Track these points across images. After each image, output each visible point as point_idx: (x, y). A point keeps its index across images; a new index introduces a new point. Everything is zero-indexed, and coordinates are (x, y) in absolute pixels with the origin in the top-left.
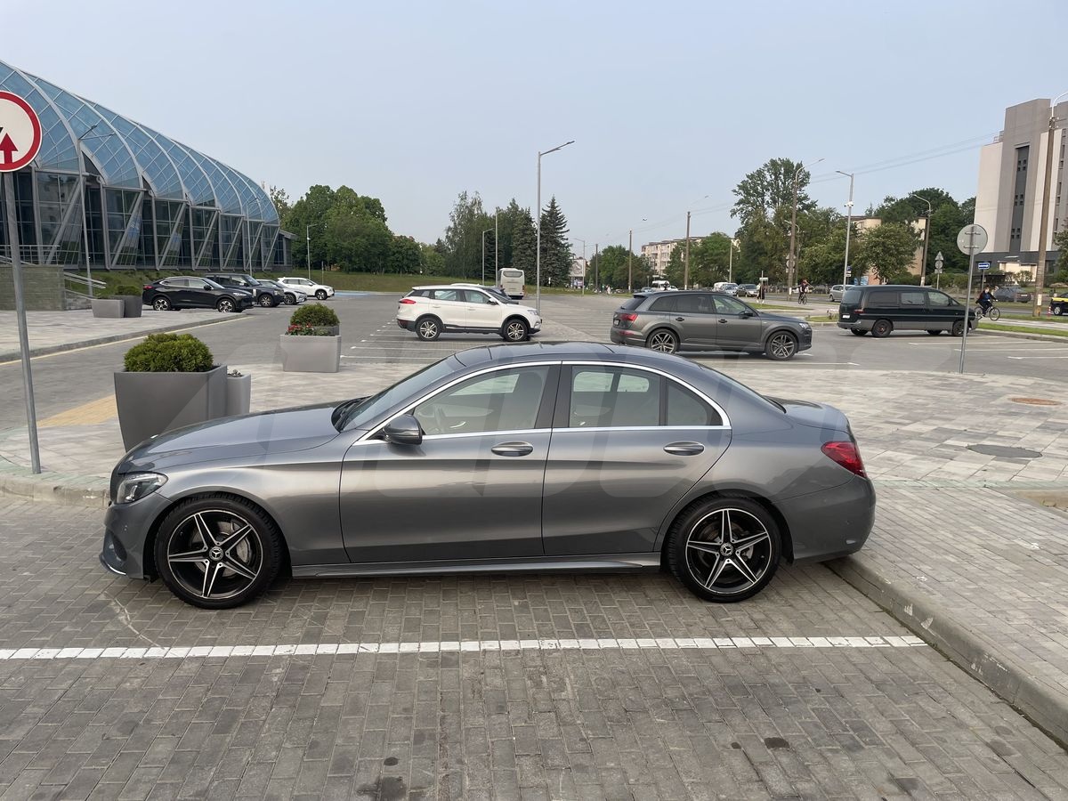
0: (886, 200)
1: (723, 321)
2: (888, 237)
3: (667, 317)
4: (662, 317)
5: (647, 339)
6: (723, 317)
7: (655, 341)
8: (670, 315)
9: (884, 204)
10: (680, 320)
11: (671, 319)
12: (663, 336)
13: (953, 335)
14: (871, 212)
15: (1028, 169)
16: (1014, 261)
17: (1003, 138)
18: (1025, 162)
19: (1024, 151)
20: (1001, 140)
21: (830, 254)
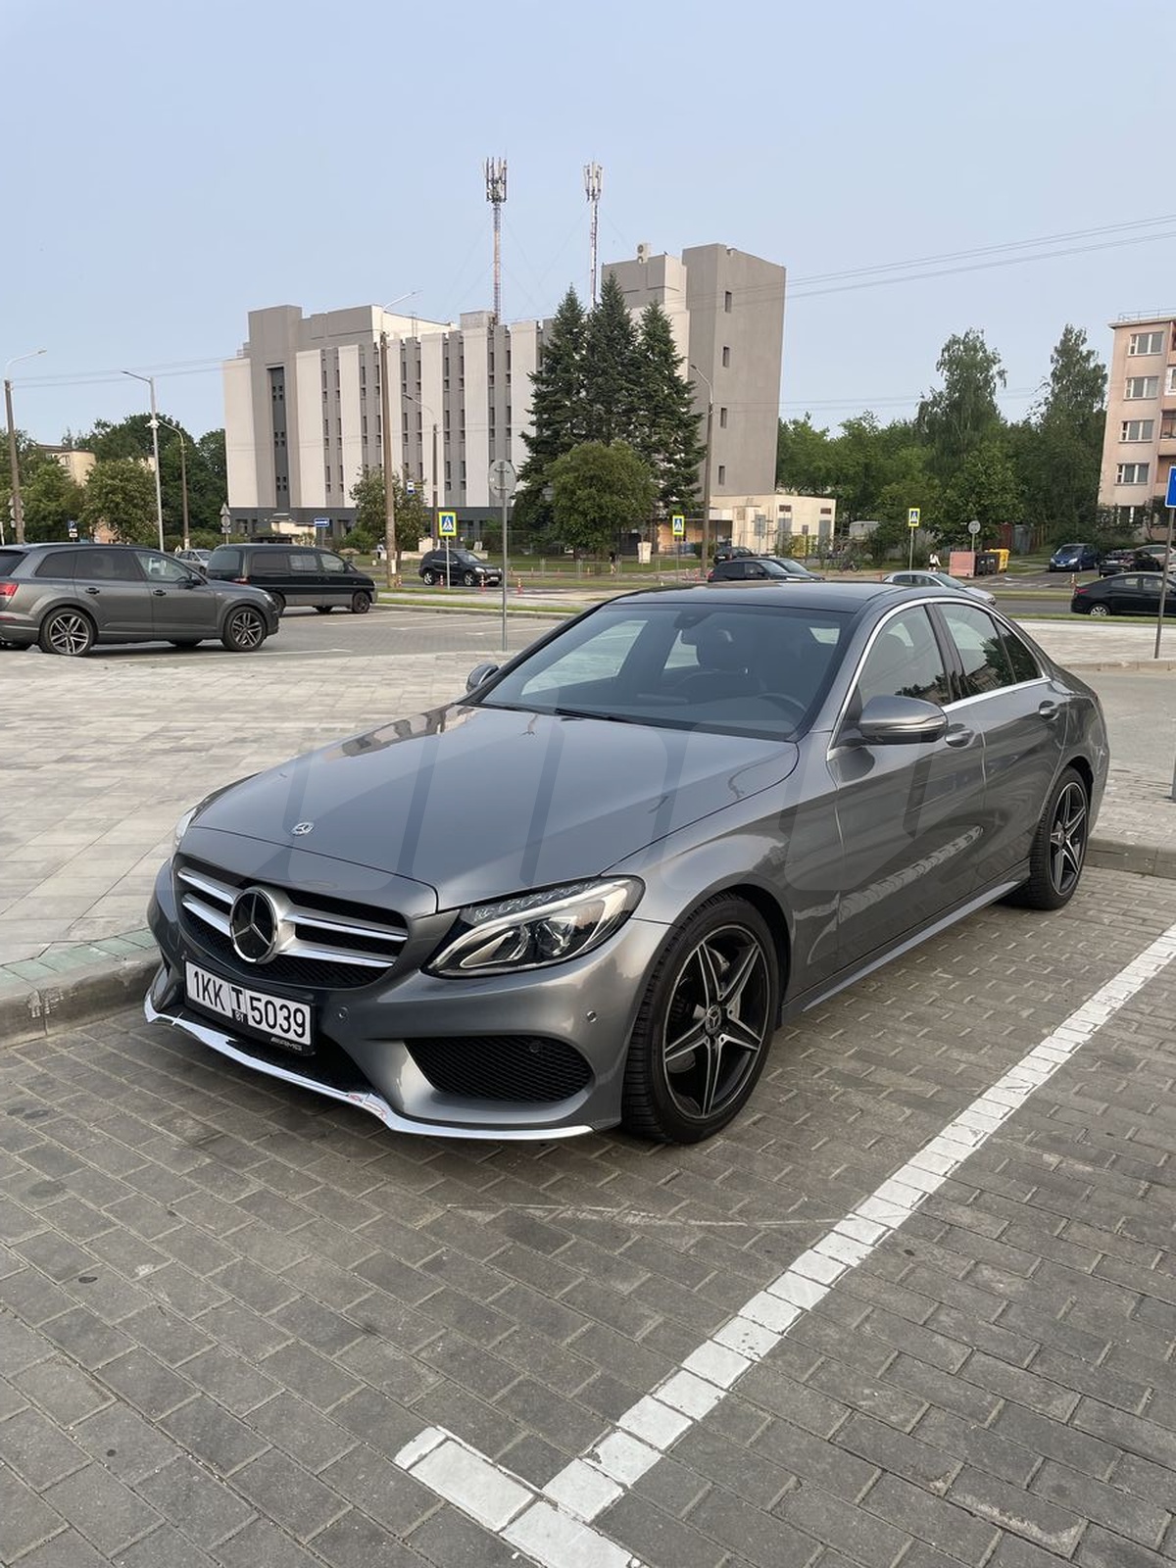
0: (98, 425)
1: (160, 593)
2: (127, 480)
3: (71, 588)
4: (63, 587)
5: (42, 626)
6: (159, 586)
7: (55, 628)
8: (73, 583)
9: (96, 431)
10: (93, 592)
11: (77, 590)
12: (67, 620)
13: (354, 612)
14: (70, 441)
15: (287, 397)
16: (285, 519)
17: (249, 351)
18: (281, 388)
19: (276, 372)
20: (247, 356)
21: (40, 501)
